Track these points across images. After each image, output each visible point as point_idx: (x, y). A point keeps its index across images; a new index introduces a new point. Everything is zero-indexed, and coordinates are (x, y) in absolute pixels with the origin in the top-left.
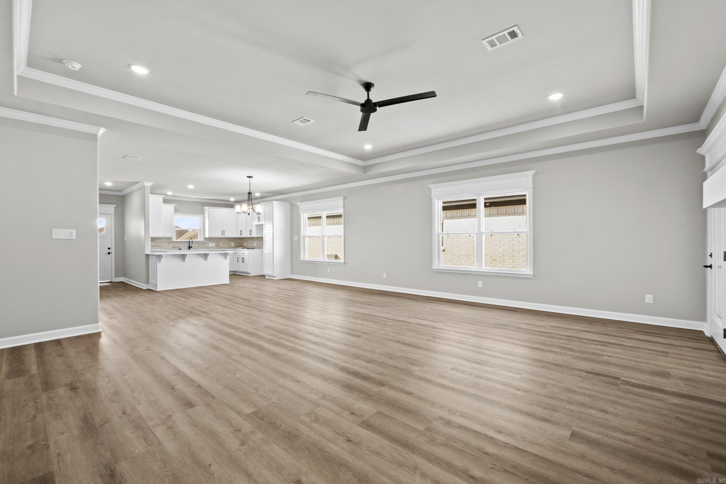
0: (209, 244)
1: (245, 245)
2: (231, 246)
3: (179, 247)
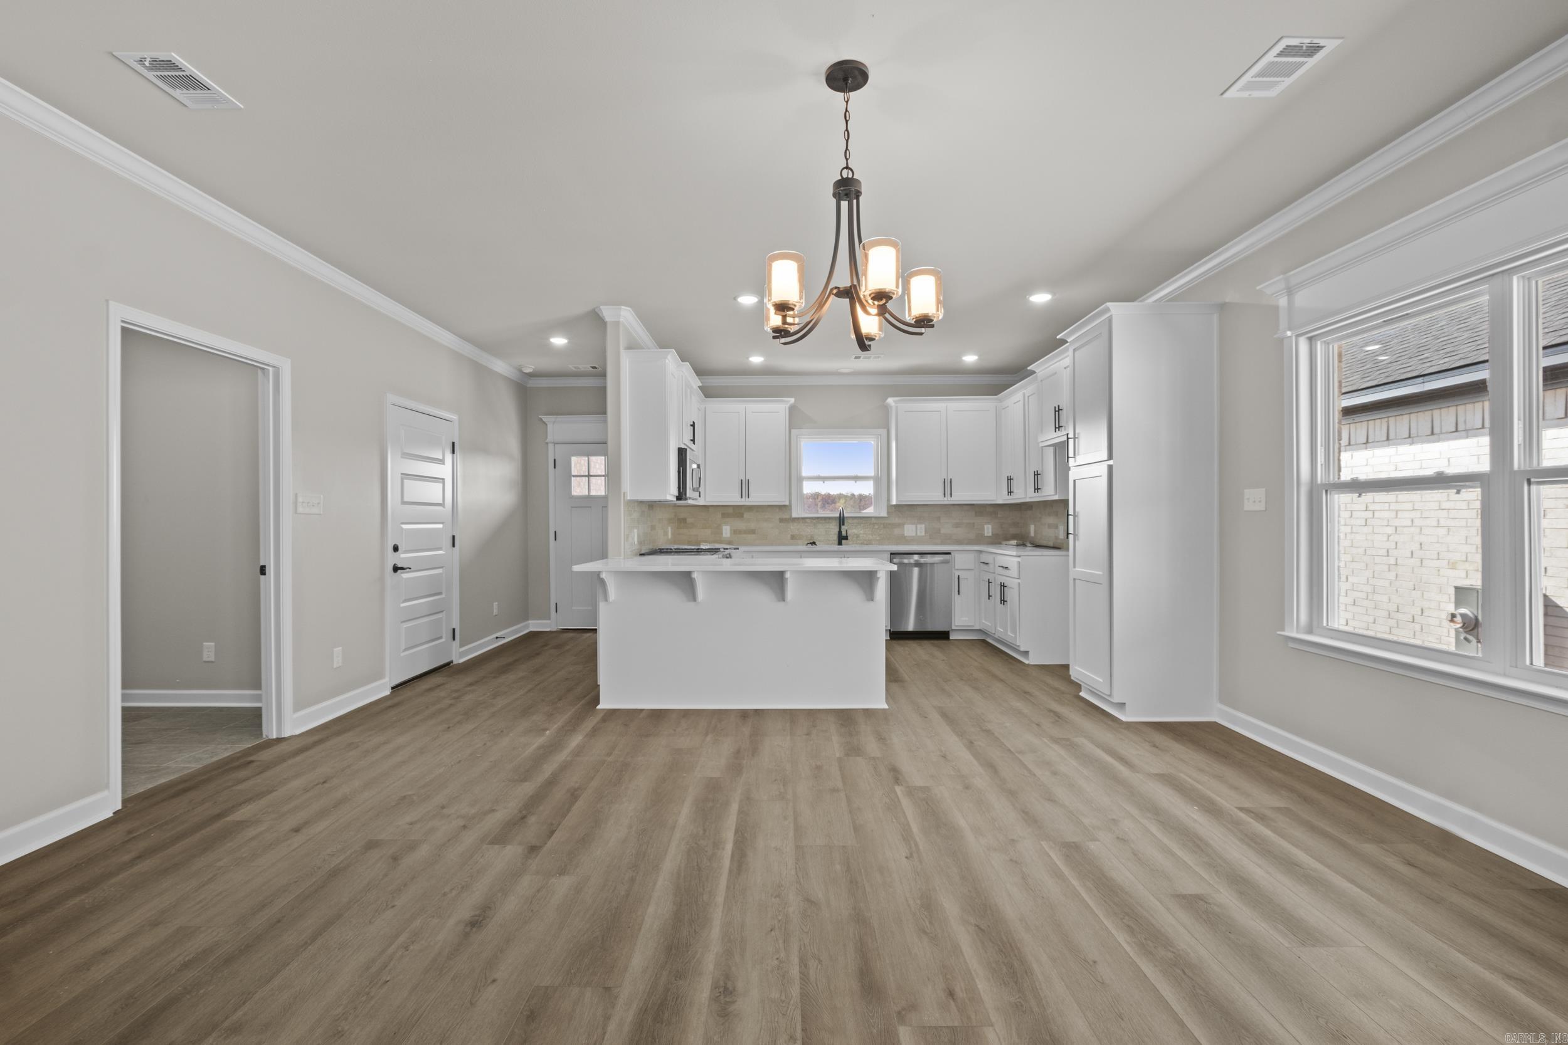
0: (906, 526)
1: (1032, 534)
2: (982, 535)
3: (812, 537)
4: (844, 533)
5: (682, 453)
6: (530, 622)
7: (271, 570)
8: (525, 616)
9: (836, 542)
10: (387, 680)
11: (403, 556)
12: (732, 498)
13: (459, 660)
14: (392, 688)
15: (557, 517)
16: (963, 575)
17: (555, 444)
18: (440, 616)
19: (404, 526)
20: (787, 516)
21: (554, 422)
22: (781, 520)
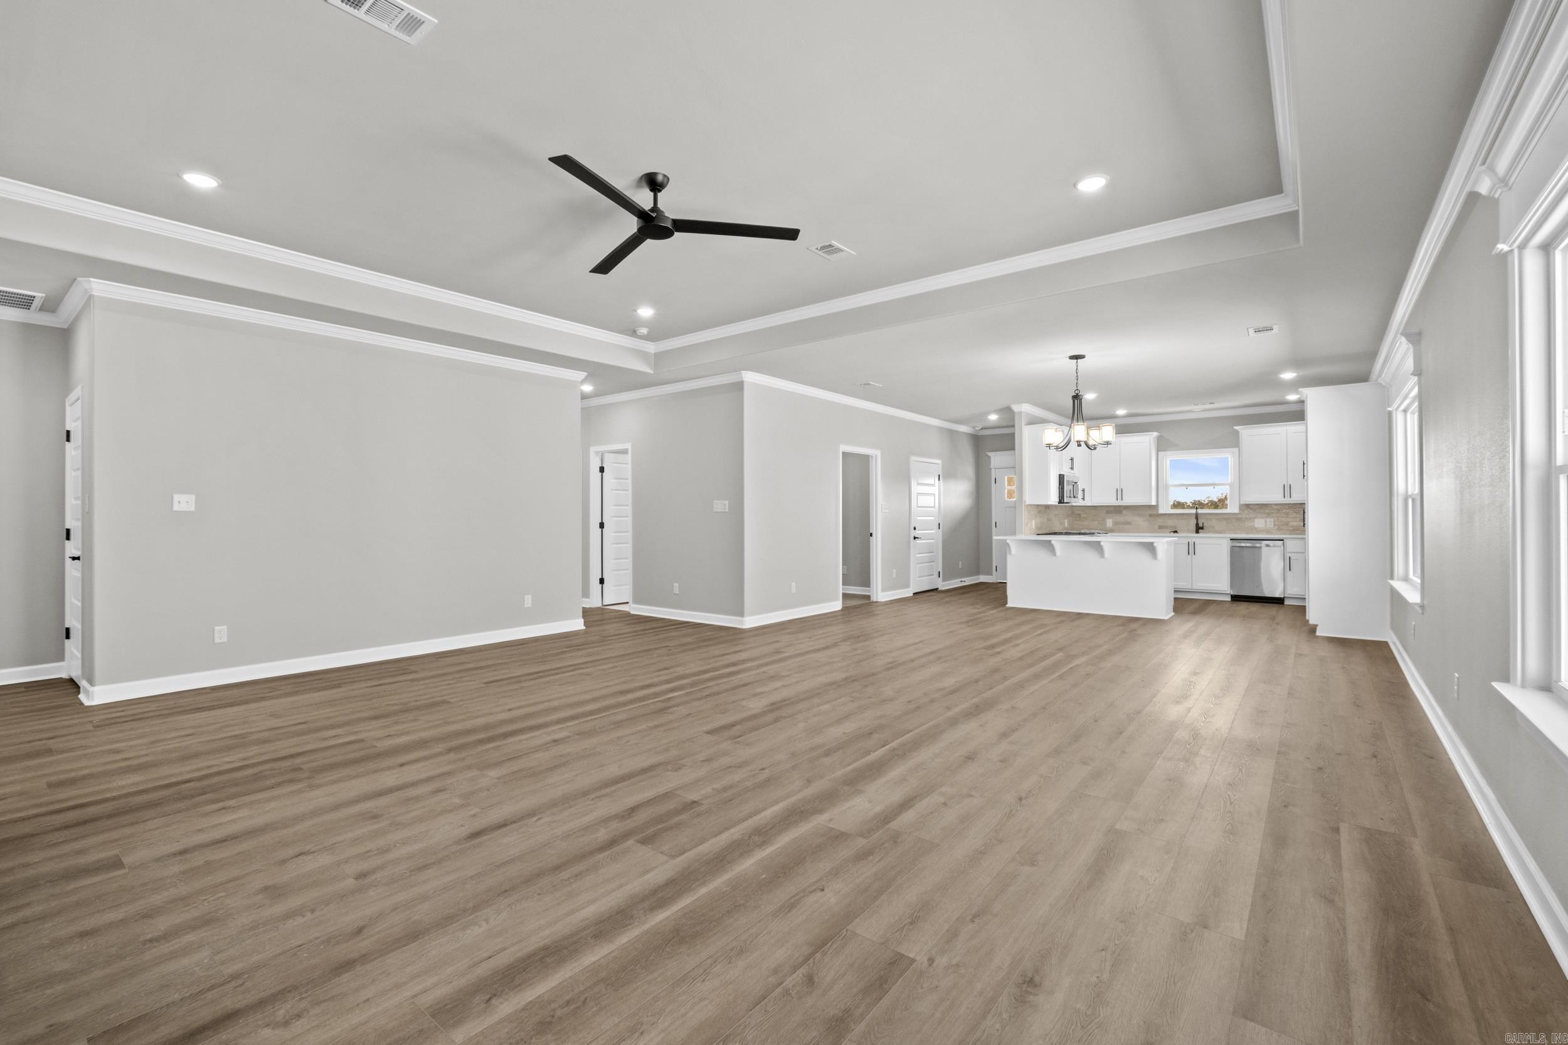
0: (1256, 520)
3: (1175, 527)
4: (1201, 525)
5: (1061, 478)
6: (981, 576)
7: (874, 535)
8: (978, 573)
9: (1195, 532)
10: (911, 589)
11: (918, 532)
12: (1110, 500)
13: (941, 588)
14: (914, 594)
15: (997, 513)
16: (1293, 556)
17: (996, 469)
18: (933, 563)
19: (919, 518)
20: (1154, 513)
21: (995, 456)
22: (1151, 516)
